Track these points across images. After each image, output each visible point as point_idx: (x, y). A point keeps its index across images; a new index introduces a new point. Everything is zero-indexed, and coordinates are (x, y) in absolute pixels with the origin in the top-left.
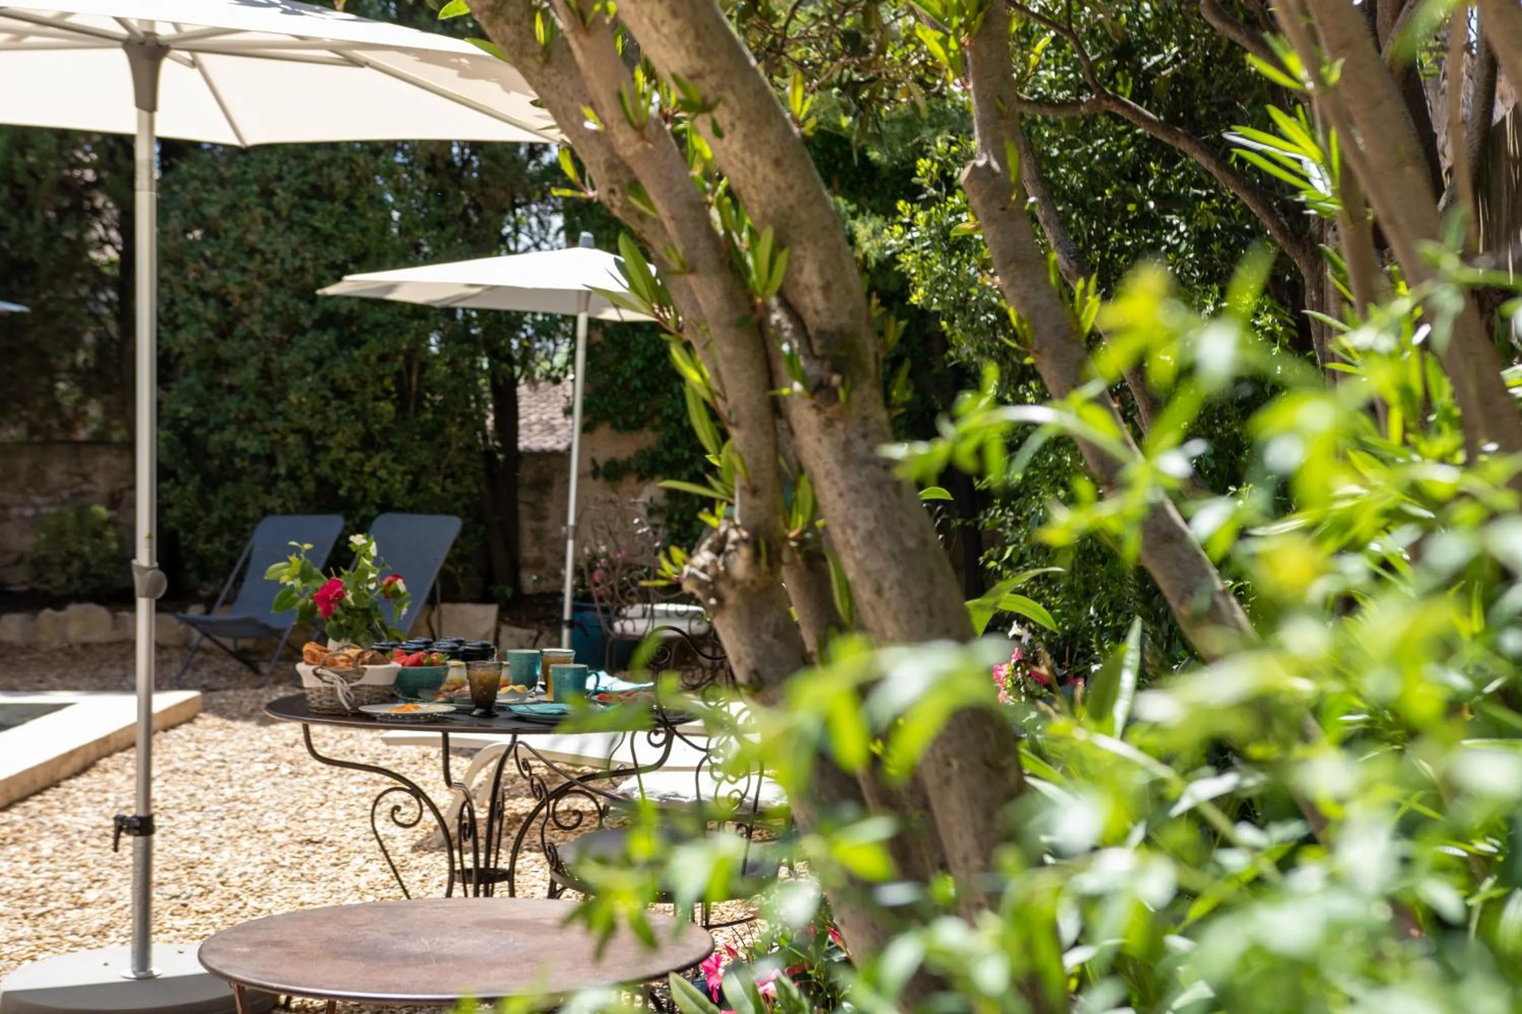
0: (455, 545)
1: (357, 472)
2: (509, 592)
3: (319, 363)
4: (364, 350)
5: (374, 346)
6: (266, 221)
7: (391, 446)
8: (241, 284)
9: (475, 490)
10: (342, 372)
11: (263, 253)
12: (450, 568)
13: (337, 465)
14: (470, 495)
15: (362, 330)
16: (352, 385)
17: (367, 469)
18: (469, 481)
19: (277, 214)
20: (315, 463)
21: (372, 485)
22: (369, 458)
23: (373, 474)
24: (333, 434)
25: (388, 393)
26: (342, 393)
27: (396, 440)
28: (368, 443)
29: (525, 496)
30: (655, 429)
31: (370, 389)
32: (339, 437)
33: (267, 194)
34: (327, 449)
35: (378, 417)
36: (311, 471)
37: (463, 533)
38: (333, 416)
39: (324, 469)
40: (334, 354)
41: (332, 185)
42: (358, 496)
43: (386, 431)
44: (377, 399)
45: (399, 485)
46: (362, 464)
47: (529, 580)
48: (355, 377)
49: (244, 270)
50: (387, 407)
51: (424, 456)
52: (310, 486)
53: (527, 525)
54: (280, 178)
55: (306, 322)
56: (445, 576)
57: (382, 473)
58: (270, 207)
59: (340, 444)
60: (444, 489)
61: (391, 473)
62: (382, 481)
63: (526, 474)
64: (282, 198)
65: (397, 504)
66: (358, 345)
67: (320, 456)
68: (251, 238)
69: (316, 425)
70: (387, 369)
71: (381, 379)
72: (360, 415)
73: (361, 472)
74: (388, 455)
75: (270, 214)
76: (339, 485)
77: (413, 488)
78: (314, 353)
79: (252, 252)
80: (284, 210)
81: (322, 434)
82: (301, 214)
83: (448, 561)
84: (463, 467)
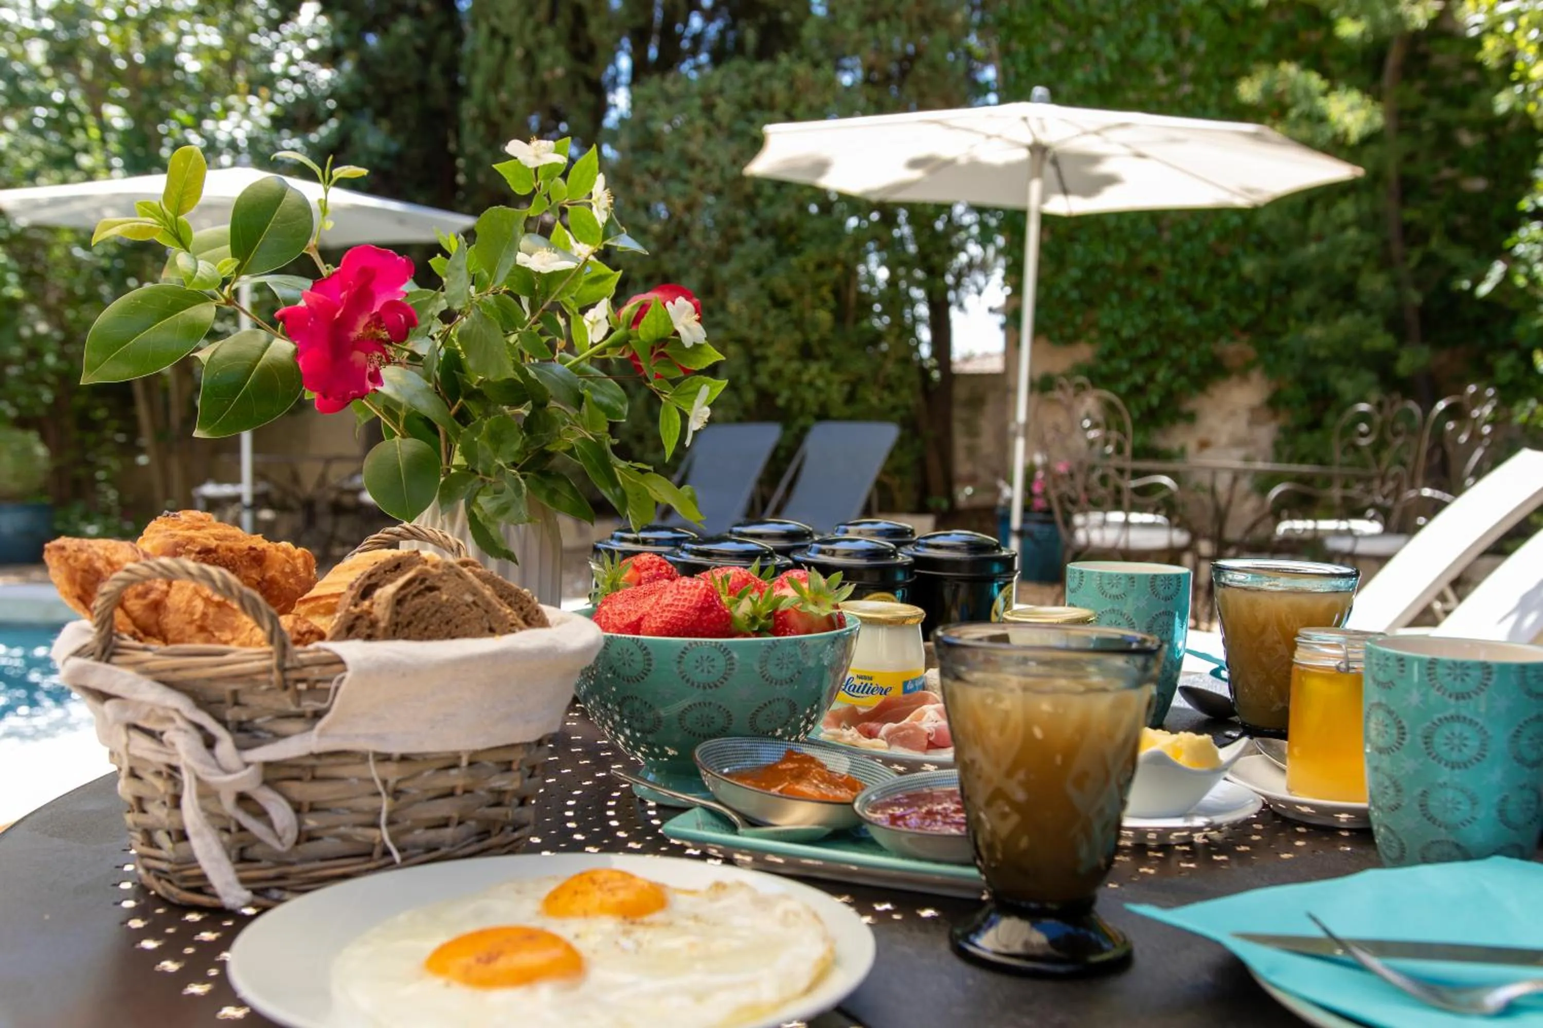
0: (891, 456)
1: (795, 383)
2: (945, 504)
3: (758, 272)
4: (802, 258)
5: (812, 254)
6: (708, 134)
7: (828, 356)
8: (683, 195)
9: (911, 402)
10: (779, 280)
11: (703, 163)
12: (886, 479)
13: (776, 375)
14: (907, 408)
15: (800, 239)
16: (790, 294)
17: (806, 378)
18: (905, 393)
19: (718, 125)
20: (754, 373)
21: (809, 395)
22: (806, 367)
23: (811, 384)
24: (771, 343)
25: (824, 301)
26: (779, 303)
27: (833, 349)
28: (806, 353)
29: (959, 413)
30: (1091, 342)
31: (808, 297)
32: (778, 347)
33: (708, 108)
34: (764, 359)
35: (816, 325)
36: (751, 382)
37: (900, 444)
38: (771, 324)
39: (763, 379)
40: (772, 262)
41: (772, 97)
42: (796, 406)
43: (823, 341)
44: (814, 308)
45: (836, 394)
46: (799, 373)
47: (965, 493)
48: (793, 285)
49: (686, 182)
50: (824, 316)
51: (860, 366)
52: (750, 396)
53: (960, 441)
54: (721, 91)
55: (745, 231)
56: (880, 486)
57: (820, 383)
58: (712, 119)
59: (778, 354)
60: (881, 400)
61: (829, 383)
62: (819, 391)
63: (960, 392)
64: (724, 109)
65: (834, 413)
66: (797, 252)
67: (760, 366)
68: (693, 148)
69: (755, 335)
70: (823, 276)
71: (817, 286)
72: (798, 324)
73: (799, 382)
74: (826, 365)
75: (711, 126)
76: (777, 395)
77: (851, 398)
78: (752, 262)
79: (692, 163)
80: (725, 121)
81: (761, 343)
82: (740, 125)
83: (884, 472)
84: (900, 379)
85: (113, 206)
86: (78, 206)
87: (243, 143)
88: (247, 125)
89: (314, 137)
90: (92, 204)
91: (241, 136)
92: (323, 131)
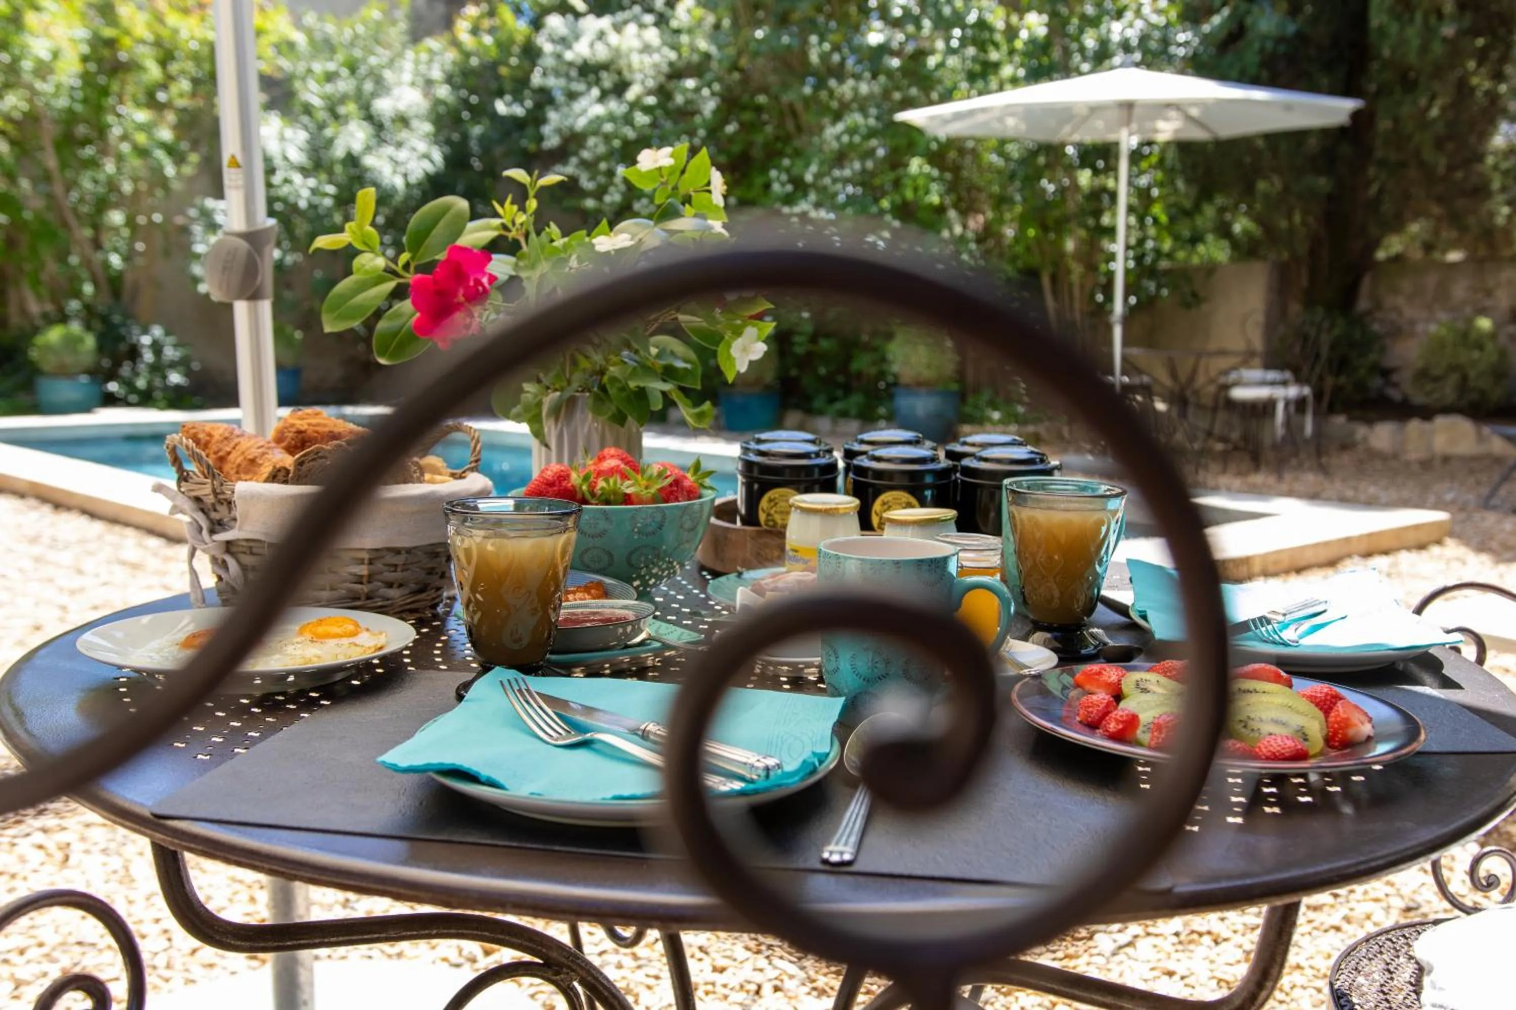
85: (1012, 115)
86: (981, 118)
87: (1134, 42)
88: (1139, 24)
89: (1206, 28)
90: (997, 114)
91: (1133, 35)
92: (1216, 20)
